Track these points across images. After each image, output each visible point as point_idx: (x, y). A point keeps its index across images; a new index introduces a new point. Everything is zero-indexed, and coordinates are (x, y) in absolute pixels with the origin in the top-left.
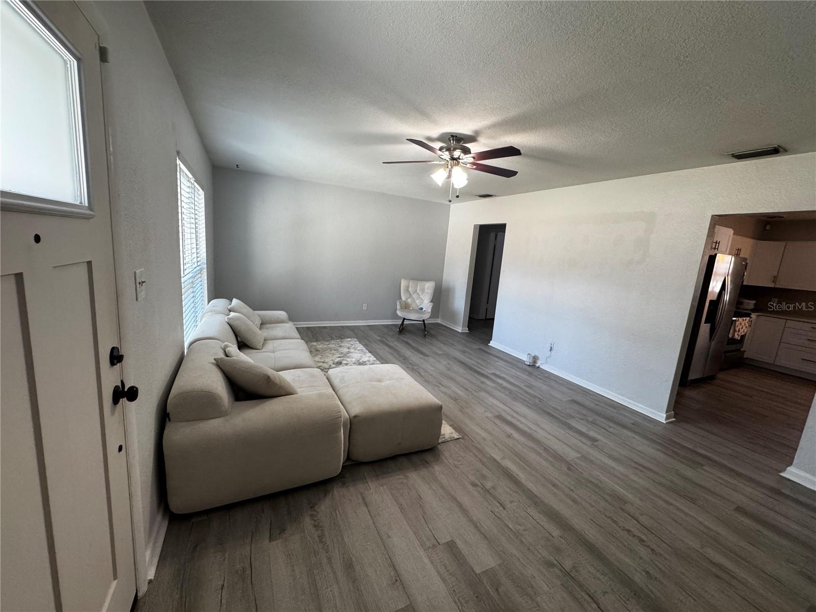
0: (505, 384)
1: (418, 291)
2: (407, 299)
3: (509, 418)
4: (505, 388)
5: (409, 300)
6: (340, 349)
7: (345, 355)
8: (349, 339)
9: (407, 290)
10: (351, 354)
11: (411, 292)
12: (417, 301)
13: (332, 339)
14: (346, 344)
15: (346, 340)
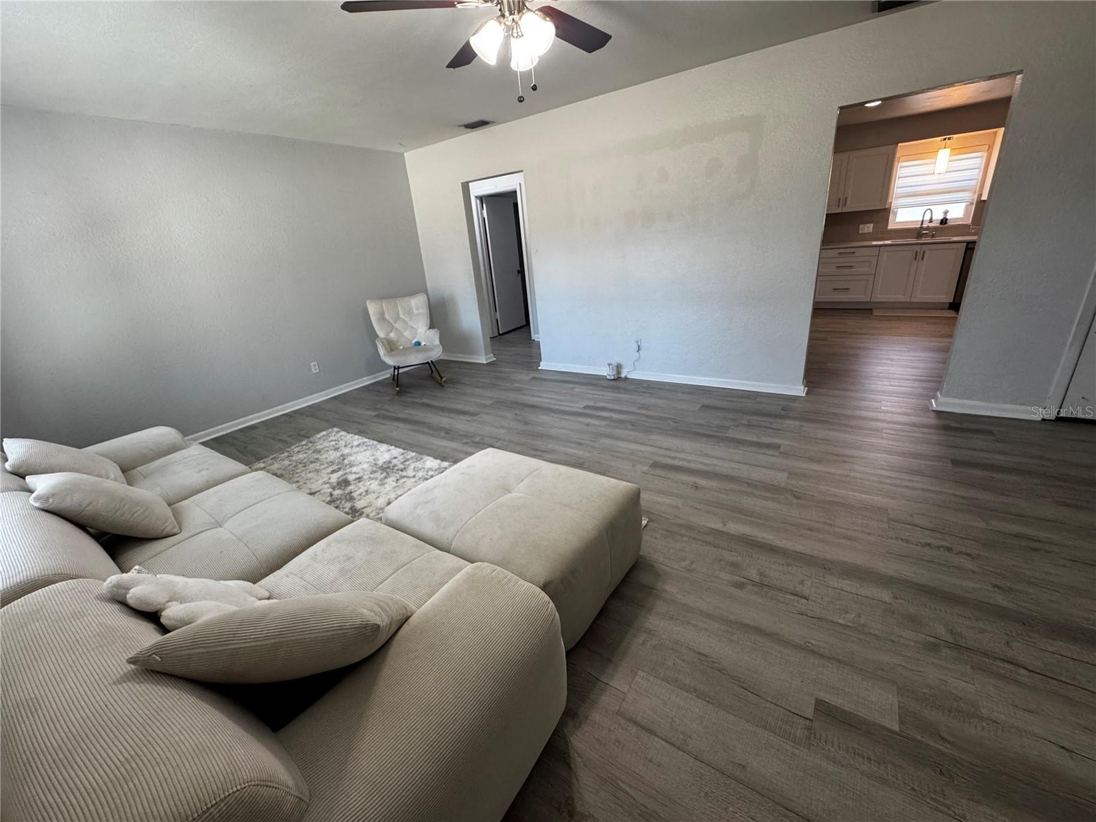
0: (616, 416)
1: (401, 315)
2: (388, 335)
3: (669, 461)
4: (620, 421)
5: (392, 335)
6: (323, 457)
7: (339, 463)
8: (324, 433)
9: (382, 317)
10: (352, 458)
11: (391, 321)
12: (406, 334)
13: (289, 445)
14: (326, 444)
15: (319, 436)
